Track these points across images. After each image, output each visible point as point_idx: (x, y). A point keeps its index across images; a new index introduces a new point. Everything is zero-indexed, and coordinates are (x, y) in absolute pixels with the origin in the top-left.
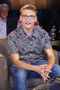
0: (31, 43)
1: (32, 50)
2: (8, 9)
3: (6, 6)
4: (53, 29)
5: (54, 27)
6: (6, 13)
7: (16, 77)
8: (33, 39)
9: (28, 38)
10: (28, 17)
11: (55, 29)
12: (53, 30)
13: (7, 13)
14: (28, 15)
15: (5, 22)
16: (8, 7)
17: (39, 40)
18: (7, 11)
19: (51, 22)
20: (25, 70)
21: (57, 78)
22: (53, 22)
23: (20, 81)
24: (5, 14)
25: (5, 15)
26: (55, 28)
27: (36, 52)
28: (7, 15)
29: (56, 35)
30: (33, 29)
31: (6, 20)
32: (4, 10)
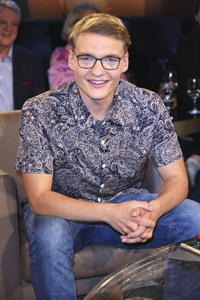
0: (103, 142)
1: (104, 166)
2: (17, 18)
3: (10, 8)
4: (168, 82)
5: (171, 75)
6: (12, 31)
7: (35, 242)
8: (111, 131)
9: (92, 127)
10: (99, 62)
11: (174, 82)
12: (167, 85)
13: (15, 29)
14: (99, 53)
15: (7, 60)
16: (18, 9)
17: (133, 132)
18: (14, 24)
19: (160, 61)
20: (68, 221)
21: (183, 245)
22: (167, 60)
23: (49, 257)
24: (7, 34)
25: (10, 36)
26: (174, 79)
27: (120, 172)
28: (14, 37)
29: (178, 101)
30: (115, 97)
31: (10, 54)
32: (5, 19)
